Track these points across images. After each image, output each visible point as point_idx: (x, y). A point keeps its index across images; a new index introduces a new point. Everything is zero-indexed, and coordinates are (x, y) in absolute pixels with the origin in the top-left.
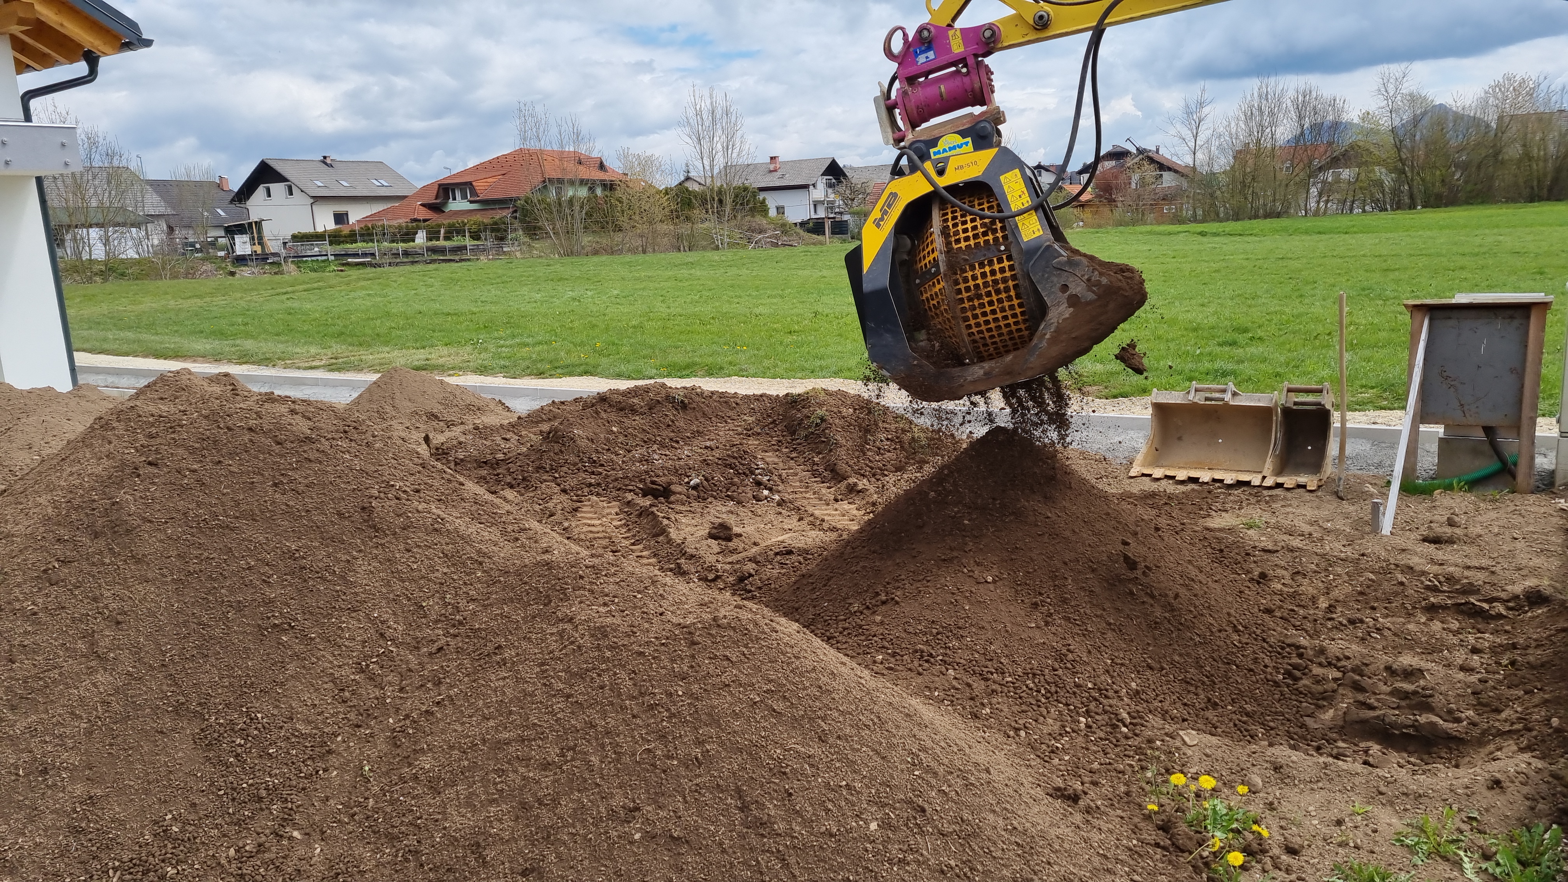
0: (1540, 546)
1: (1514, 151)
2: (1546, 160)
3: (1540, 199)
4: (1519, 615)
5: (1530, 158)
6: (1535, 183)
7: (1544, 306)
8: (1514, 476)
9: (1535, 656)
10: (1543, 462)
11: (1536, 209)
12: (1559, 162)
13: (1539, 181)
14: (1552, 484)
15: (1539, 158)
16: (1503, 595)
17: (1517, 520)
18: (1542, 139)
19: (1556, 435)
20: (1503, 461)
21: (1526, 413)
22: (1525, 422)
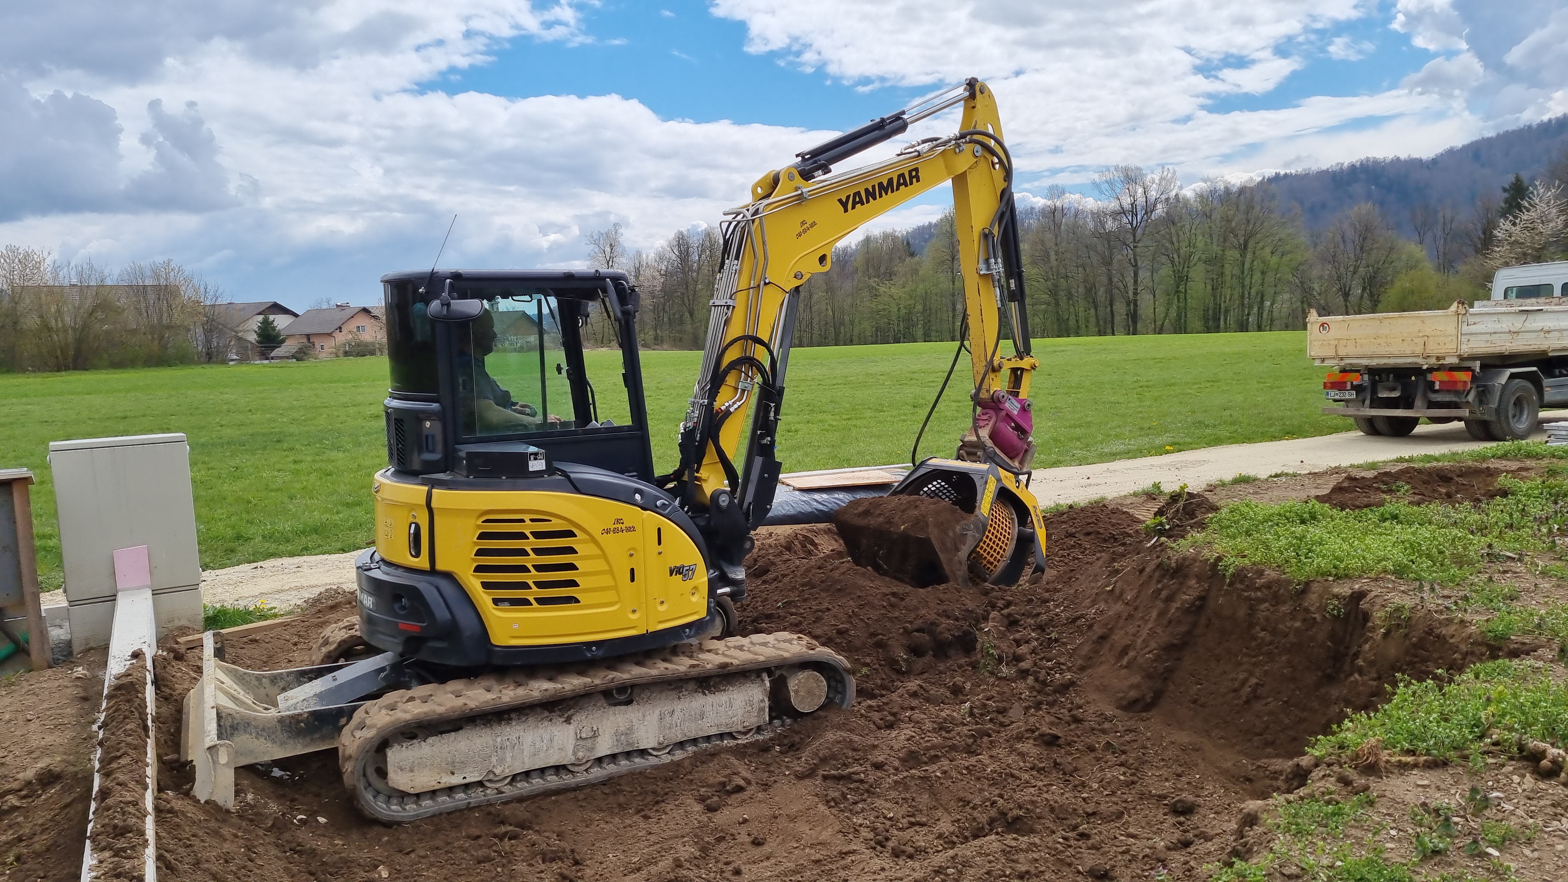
0: (54, 722)
1: (31, 322)
2: (65, 331)
3: (67, 368)
4: (33, 801)
5: (50, 329)
6: (59, 353)
7: (26, 481)
8: (28, 654)
9: (40, 843)
10: (57, 634)
11: (63, 378)
12: (78, 333)
13: (62, 352)
14: (71, 654)
15: (58, 330)
16: (15, 785)
17: (31, 700)
18: (58, 311)
19: (65, 604)
20: (16, 642)
21: (28, 589)
22: (28, 598)
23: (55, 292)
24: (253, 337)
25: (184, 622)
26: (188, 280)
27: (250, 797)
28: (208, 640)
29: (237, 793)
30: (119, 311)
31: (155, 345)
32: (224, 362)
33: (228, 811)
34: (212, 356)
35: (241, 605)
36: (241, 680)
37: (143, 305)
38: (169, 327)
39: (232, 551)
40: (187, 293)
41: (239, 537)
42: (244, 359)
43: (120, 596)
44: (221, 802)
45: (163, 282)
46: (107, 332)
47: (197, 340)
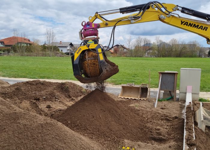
0: (177, 109)
1: (174, 50)
2: (178, 51)
3: (178, 57)
4: (174, 120)
5: (176, 51)
6: (177, 54)
7: (177, 73)
8: (173, 99)
9: (176, 126)
10: (177, 97)
12: (180, 52)
14: (179, 100)
16: (172, 117)
17: (174, 105)
18: (178, 48)
19: (179, 93)
20: (172, 96)
21: (175, 89)
22: (175, 91)
23: (178, 45)
24: (207, 53)
25: (196, 99)
26: (198, 43)
27: (207, 131)
28: (201, 103)
29: (205, 129)
30: (186, 48)
31: (191, 54)
32: (202, 57)
33: (203, 132)
34: (200, 56)
35: (205, 98)
36: (206, 111)
37: (190, 47)
38: (194, 51)
39: (203, 89)
40: (197, 45)
41: (204, 87)
42: (205, 57)
43: (187, 93)
44: (203, 130)
45: (194, 44)
46: (185, 52)
47: (198, 53)
